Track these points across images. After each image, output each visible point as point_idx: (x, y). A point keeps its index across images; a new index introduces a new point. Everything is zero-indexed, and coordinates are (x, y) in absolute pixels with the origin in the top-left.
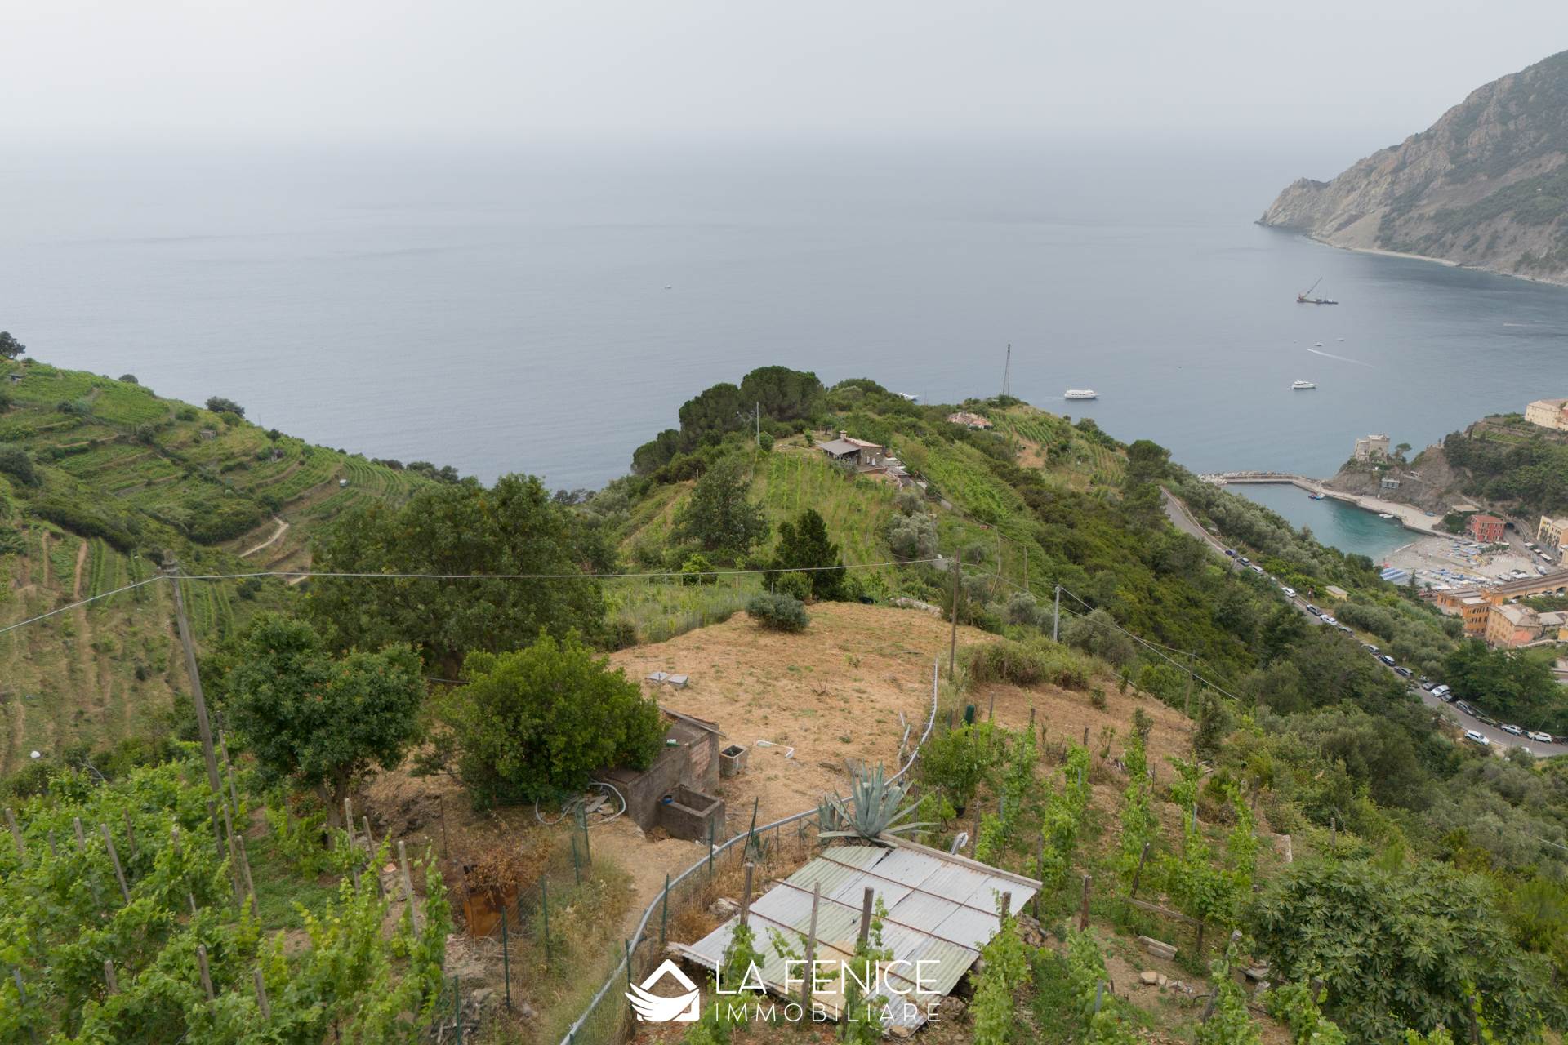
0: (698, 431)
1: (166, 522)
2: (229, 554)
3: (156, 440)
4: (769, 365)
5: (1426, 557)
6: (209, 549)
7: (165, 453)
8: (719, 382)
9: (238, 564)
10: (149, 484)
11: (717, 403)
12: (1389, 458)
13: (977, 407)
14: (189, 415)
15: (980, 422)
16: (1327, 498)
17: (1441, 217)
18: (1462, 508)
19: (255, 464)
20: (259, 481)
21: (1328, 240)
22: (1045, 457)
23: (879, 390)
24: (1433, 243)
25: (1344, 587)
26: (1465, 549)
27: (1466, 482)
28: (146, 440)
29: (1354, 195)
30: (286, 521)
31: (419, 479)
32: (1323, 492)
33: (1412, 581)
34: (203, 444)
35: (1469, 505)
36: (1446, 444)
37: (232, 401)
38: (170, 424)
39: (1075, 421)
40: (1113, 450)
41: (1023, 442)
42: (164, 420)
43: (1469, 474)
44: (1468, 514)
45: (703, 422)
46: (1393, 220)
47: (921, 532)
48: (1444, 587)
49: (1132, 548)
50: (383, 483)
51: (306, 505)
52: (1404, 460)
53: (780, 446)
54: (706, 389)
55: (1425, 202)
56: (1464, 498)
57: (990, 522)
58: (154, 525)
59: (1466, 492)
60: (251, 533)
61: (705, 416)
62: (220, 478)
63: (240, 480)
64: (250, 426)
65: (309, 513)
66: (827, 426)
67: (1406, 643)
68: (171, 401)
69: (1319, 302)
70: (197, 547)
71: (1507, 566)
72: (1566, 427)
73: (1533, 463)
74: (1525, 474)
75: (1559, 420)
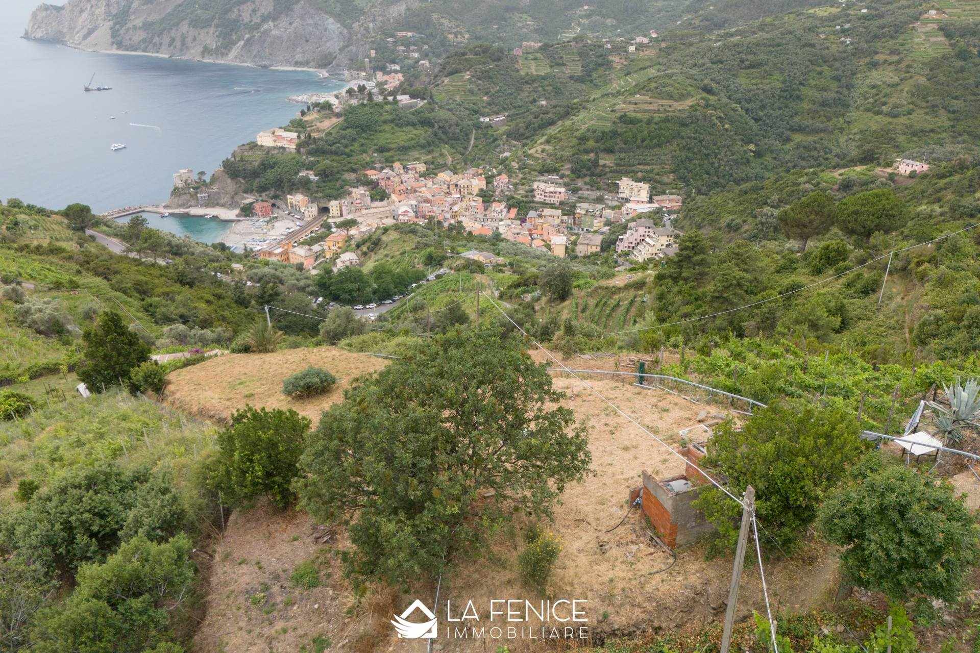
5: (241, 234)
12: (196, 182)
18: (247, 201)
26: (257, 224)
27: (243, 186)
32: (167, 212)
33: (245, 249)
35: (249, 199)
36: (224, 167)
40: (49, 216)
43: (243, 181)
44: (251, 204)
48: (259, 248)
52: (204, 181)
56: (245, 195)
59: (245, 192)
71: (283, 227)
72: (280, 145)
73: (272, 167)
74: (270, 175)
75: (275, 141)
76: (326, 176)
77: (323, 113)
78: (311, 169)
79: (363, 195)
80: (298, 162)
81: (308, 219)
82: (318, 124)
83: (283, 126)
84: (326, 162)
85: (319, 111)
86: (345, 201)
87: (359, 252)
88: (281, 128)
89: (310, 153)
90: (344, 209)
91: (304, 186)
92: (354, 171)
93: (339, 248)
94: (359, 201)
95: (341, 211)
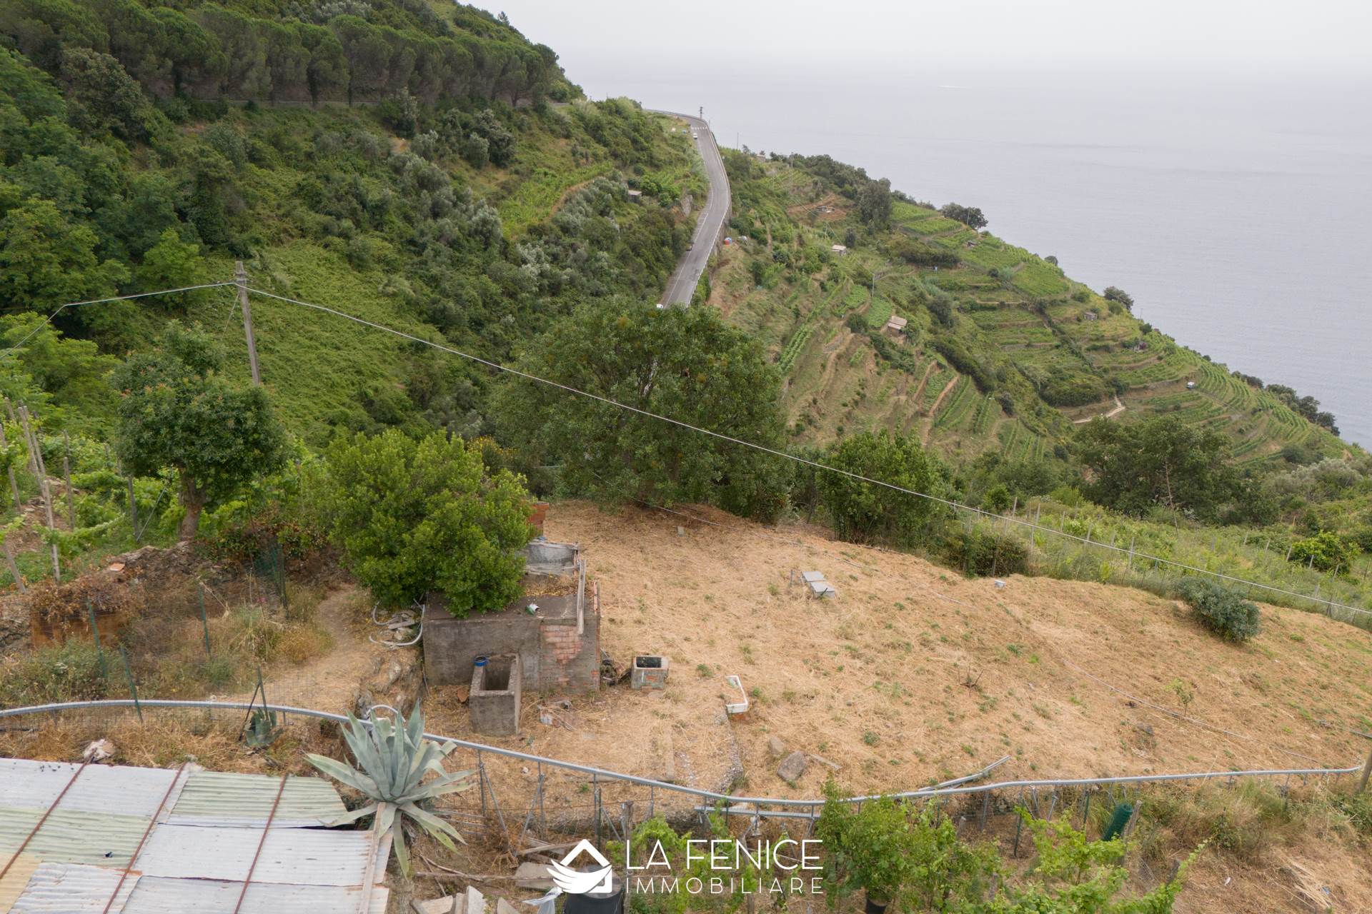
1: (1028, 378)
2: (1066, 418)
3: (1047, 312)
6: (1052, 409)
7: (1050, 324)
9: (1069, 428)
10: (1029, 345)
14: (1082, 297)
19: (1118, 350)
20: (1115, 365)
28: (1040, 309)
30: (1124, 404)
31: (1272, 401)
34: (1082, 324)
37: (1126, 292)
38: (1064, 302)
42: (1061, 297)
50: (1229, 395)
58: (1019, 378)
60: (1090, 406)
62: (1084, 354)
63: (1101, 360)
64: (1130, 317)
68: (1074, 284)
70: (1043, 405)
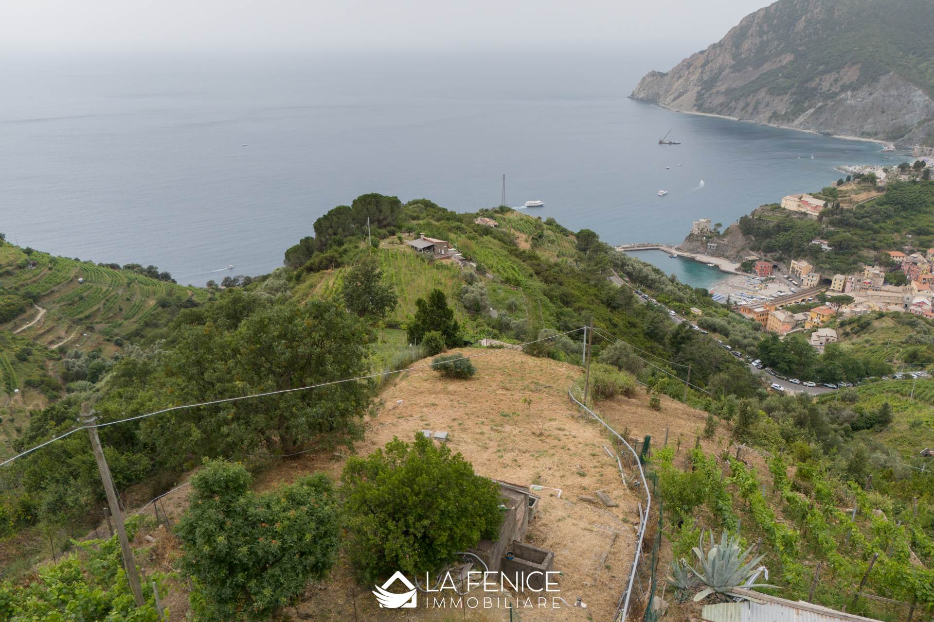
0: (328, 237)
2: (7, 332)
4: (369, 193)
5: (733, 287)
8: (338, 205)
9: (13, 338)
11: (338, 218)
12: (711, 232)
13: (488, 213)
15: (491, 223)
16: (679, 256)
17: (728, 92)
18: (750, 258)
19: (17, 271)
20: (21, 283)
21: (668, 107)
22: (530, 242)
23: (433, 206)
24: (725, 107)
25: (699, 308)
26: (752, 281)
27: (752, 243)
29: (681, 80)
30: (44, 308)
31: (132, 275)
33: (728, 301)
35: (753, 256)
36: (740, 223)
39: (544, 220)
40: (567, 236)
41: (517, 234)
43: (753, 239)
44: (753, 261)
45: (330, 231)
46: (703, 95)
47: (482, 295)
48: (744, 303)
49: (595, 295)
50: (108, 279)
51: (57, 296)
52: (719, 233)
53: (383, 244)
54: (330, 210)
55: (720, 83)
56: (751, 252)
57: (517, 285)
59: (752, 249)
60: (20, 317)
61: (331, 227)
63: (8, 282)
64: (11, 246)
65: (59, 302)
66: (410, 230)
67: (737, 338)
69: (670, 143)
71: (774, 289)
72: (803, 210)
73: (786, 231)
74: (782, 238)
75: (799, 206)
76: (841, 249)
77: (863, 184)
78: (826, 239)
79: (877, 275)
80: (814, 230)
81: (805, 287)
82: (853, 196)
83: (813, 193)
84: (845, 234)
85: (859, 183)
86: (853, 278)
87: (841, 331)
88: (810, 194)
89: (832, 223)
90: (848, 285)
91: (814, 255)
92: (875, 248)
93: (822, 322)
94: (869, 281)
95: (844, 286)
